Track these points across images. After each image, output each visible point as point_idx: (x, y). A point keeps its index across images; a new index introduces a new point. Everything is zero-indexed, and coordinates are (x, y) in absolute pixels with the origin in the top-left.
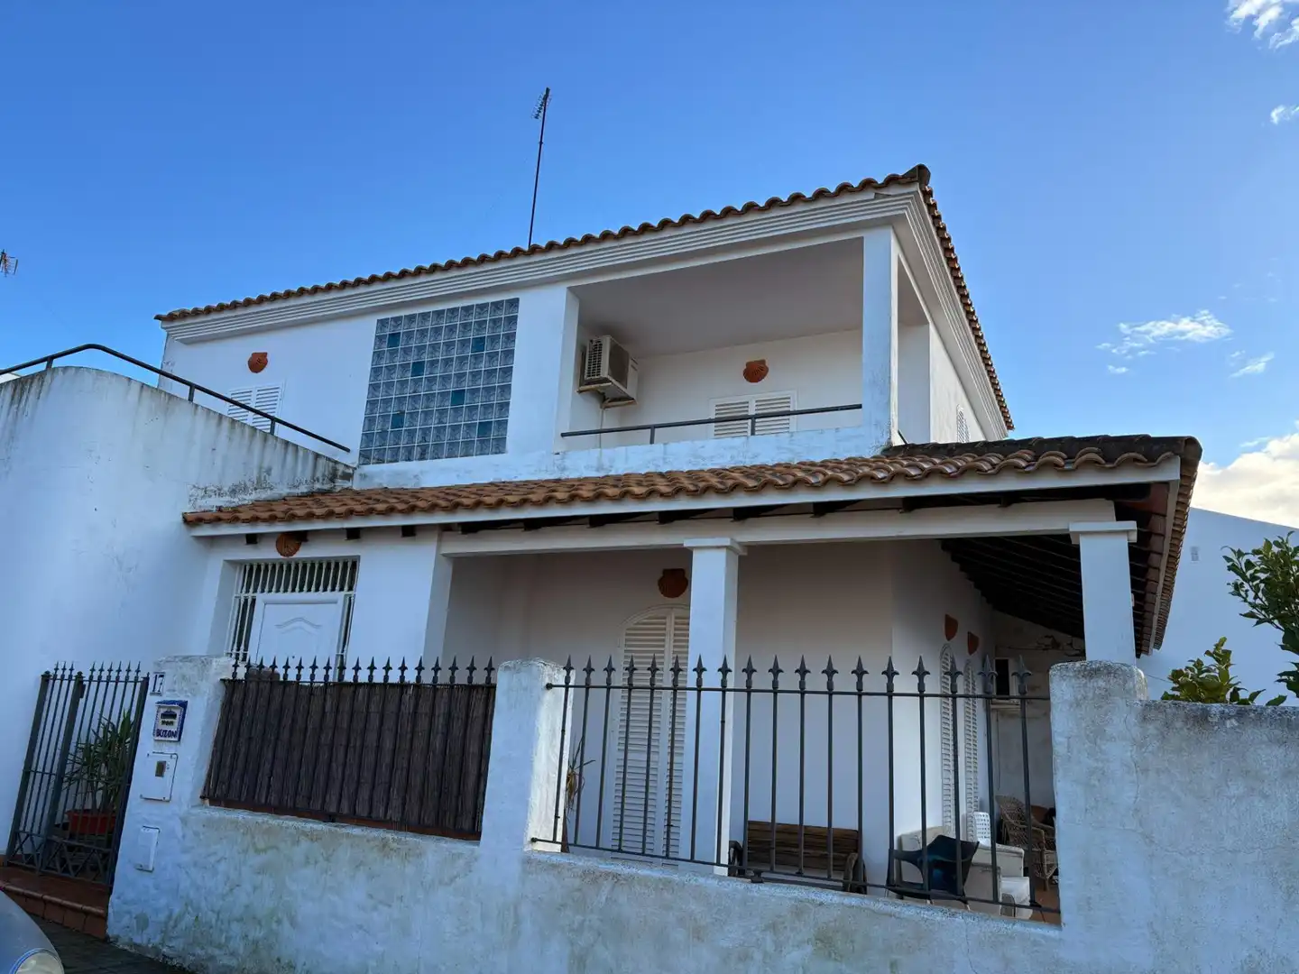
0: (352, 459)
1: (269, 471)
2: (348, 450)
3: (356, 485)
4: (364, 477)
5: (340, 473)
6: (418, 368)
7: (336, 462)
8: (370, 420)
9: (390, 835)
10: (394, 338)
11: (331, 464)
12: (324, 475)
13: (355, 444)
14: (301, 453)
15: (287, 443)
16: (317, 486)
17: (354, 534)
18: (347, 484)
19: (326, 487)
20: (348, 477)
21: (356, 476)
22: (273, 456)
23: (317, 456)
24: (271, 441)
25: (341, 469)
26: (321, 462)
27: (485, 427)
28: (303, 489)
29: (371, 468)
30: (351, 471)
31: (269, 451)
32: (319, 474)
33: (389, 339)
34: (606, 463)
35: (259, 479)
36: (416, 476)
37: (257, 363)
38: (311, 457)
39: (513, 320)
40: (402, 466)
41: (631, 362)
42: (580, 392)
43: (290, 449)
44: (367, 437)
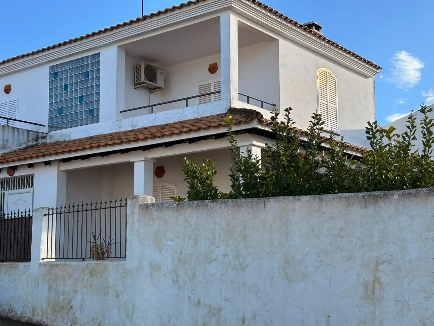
0: (45, 130)
1: (7, 141)
2: (44, 126)
3: (48, 140)
4: (51, 137)
5: (40, 137)
6: (66, 87)
7: (38, 132)
8: (51, 112)
9: (12, 263)
10: (56, 74)
11: (35, 133)
12: (33, 139)
13: (46, 122)
14: (21, 131)
15: (14, 128)
16: (30, 144)
17: (31, 166)
18: (44, 141)
19: (35, 143)
20: (44, 138)
21: (48, 137)
22: (8, 134)
23: (28, 131)
24: (6, 128)
25: (40, 135)
26: (31, 133)
27: (92, 111)
28: (24, 146)
29: (53, 133)
30: (45, 135)
31: (6, 133)
32: (30, 139)
33: (55, 75)
34: (135, 124)
35: (3, 145)
36: (69, 135)
37: (8, 90)
38: (25, 132)
39: (98, 62)
40: (64, 131)
41: (158, 71)
42: (135, 88)
43: (15, 130)
44: (50, 118)
